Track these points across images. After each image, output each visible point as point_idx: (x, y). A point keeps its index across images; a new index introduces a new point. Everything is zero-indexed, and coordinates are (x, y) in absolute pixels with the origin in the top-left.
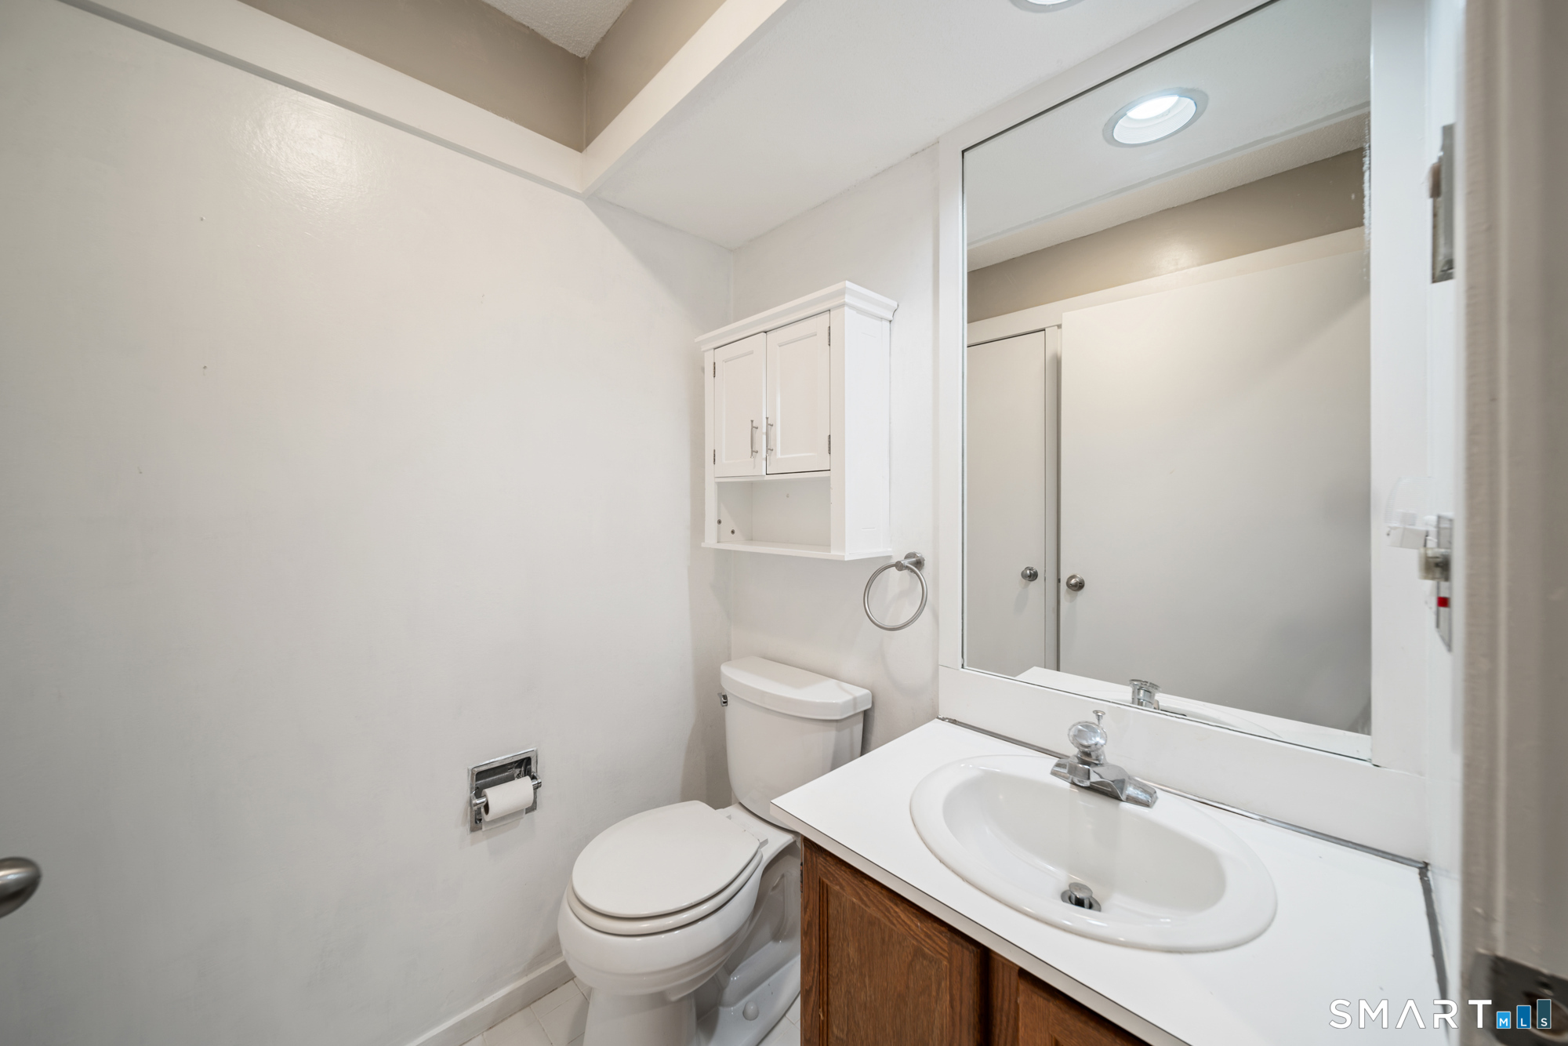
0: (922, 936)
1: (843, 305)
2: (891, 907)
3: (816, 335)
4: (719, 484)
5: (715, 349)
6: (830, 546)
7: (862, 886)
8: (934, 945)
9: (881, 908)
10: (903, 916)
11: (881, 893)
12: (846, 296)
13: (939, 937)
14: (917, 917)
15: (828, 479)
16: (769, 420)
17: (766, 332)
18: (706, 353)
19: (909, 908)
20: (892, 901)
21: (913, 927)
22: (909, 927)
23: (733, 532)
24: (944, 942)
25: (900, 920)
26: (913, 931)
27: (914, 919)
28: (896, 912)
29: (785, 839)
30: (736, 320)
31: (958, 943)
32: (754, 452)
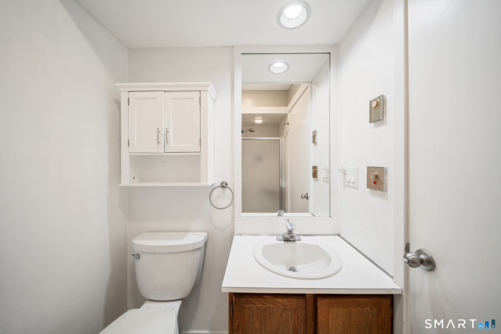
0: (287, 303)
1: (207, 91)
2: (275, 300)
3: (193, 99)
4: (130, 155)
5: (129, 92)
6: (200, 181)
7: (263, 299)
8: (292, 304)
9: (271, 302)
10: (280, 300)
11: (271, 297)
12: (209, 88)
13: (293, 300)
14: (285, 298)
15: (200, 156)
16: (167, 129)
17: (164, 91)
18: (121, 92)
19: (282, 297)
20: (275, 298)
21: (284, 302)
22: (283, 303)
23: (134, 178)
24: (295, 301)
25: (279, 303)
26: (284, 303)
27: (283, 299)
28: (277, 301)
29: (179, 303)
30: (130, 82)
31: (299, 298)
32: (158, 142)
